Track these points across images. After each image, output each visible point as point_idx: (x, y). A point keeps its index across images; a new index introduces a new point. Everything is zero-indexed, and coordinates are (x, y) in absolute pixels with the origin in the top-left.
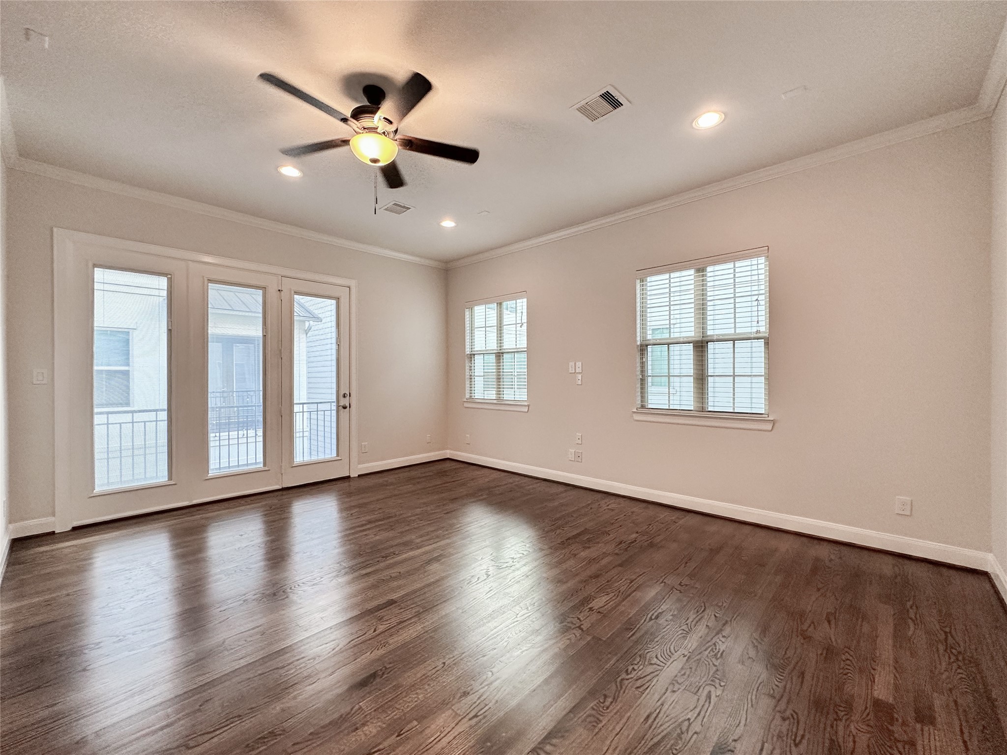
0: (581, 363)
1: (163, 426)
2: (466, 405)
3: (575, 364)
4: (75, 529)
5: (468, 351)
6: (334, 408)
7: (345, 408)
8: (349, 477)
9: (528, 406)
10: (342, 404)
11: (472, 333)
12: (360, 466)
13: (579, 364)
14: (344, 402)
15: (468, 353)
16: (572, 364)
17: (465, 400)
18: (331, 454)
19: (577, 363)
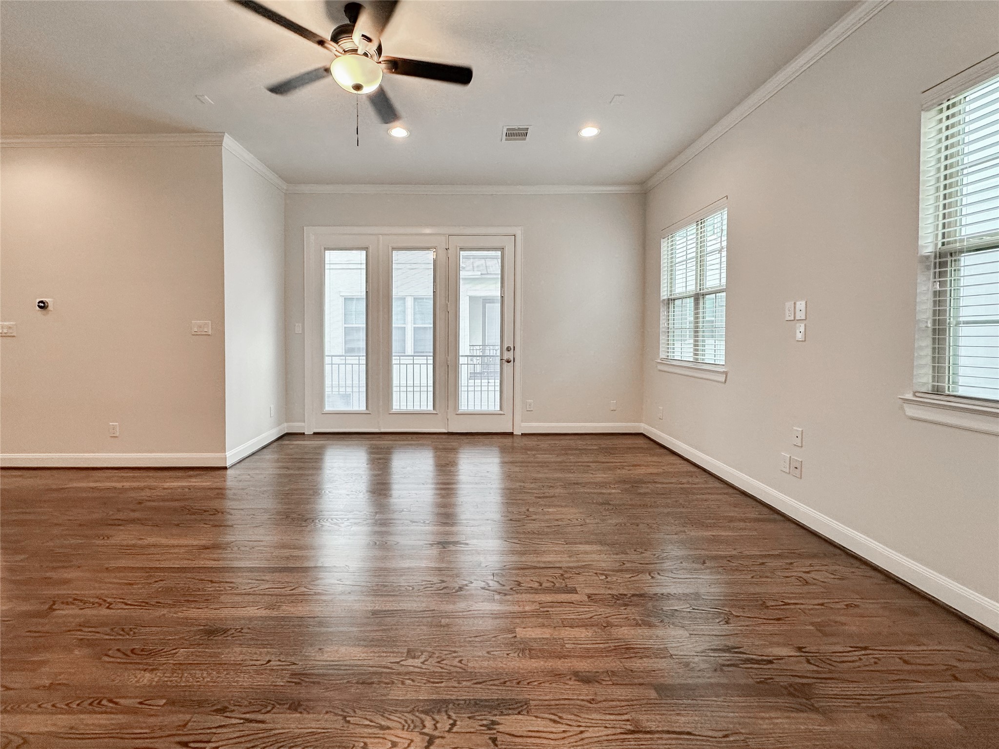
0: (803, 303)
1: (363, 368)
2: (660, 367)
3: (795, 303)
4: (315, 434)
5: (664, 295)
6: (499, 362)
7: (508, 362)
8: (511, 434)
9: (726, 373)
10: (505, 358)
11: (672, 271)
12: (524, 424)
13: (801, 305)
14: (508, 355)
15: (665, 297)
16: (789, 305)
17: (659, 361)
18: (494, 407)
19: (798, 303)
